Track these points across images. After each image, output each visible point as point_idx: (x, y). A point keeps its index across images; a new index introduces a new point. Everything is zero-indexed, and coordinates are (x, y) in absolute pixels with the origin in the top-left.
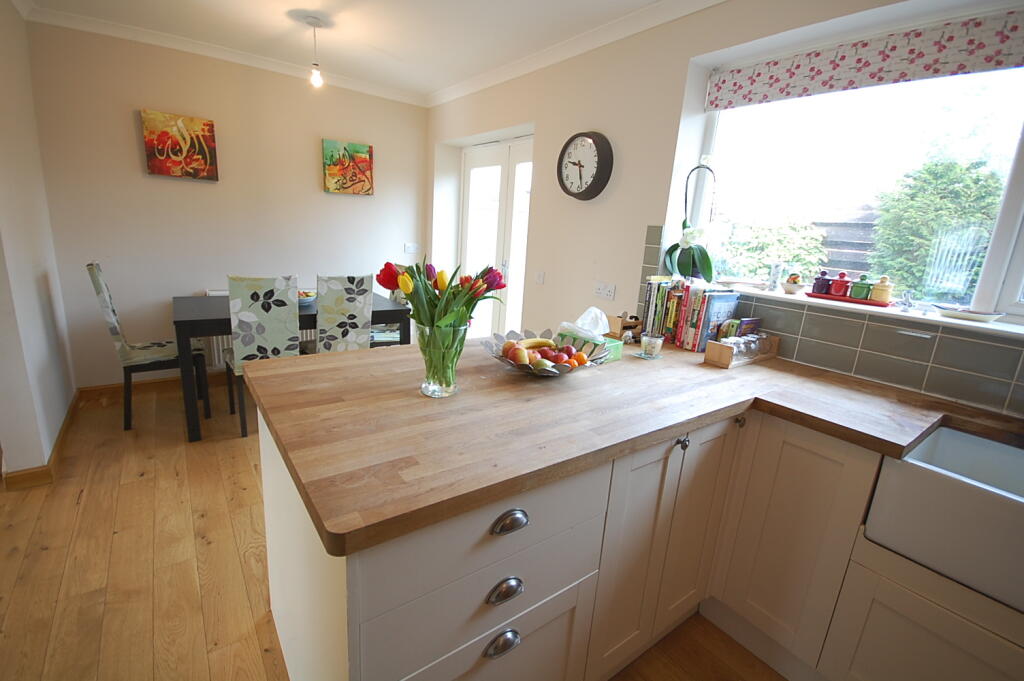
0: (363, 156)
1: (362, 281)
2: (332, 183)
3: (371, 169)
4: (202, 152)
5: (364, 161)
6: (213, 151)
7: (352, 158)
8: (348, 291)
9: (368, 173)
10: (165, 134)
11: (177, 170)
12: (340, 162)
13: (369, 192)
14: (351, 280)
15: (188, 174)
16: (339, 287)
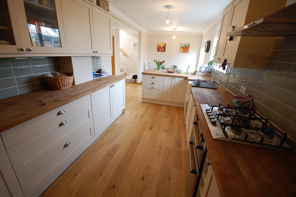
0: (187, 46)
1: (176, 66)
2: (181, 51)
3: (188, 48)
4: (164, 48)
5: (188, 47)
6: (165, 47)
7: (185, 46)
8: (174, 68)
9: (188, 49)
10: (160, 46)
11: (160, 51)
12: (183, 47)
13: (188, 52)
14: (174, 66)
15: (162, 51)
16: (172, 67)
